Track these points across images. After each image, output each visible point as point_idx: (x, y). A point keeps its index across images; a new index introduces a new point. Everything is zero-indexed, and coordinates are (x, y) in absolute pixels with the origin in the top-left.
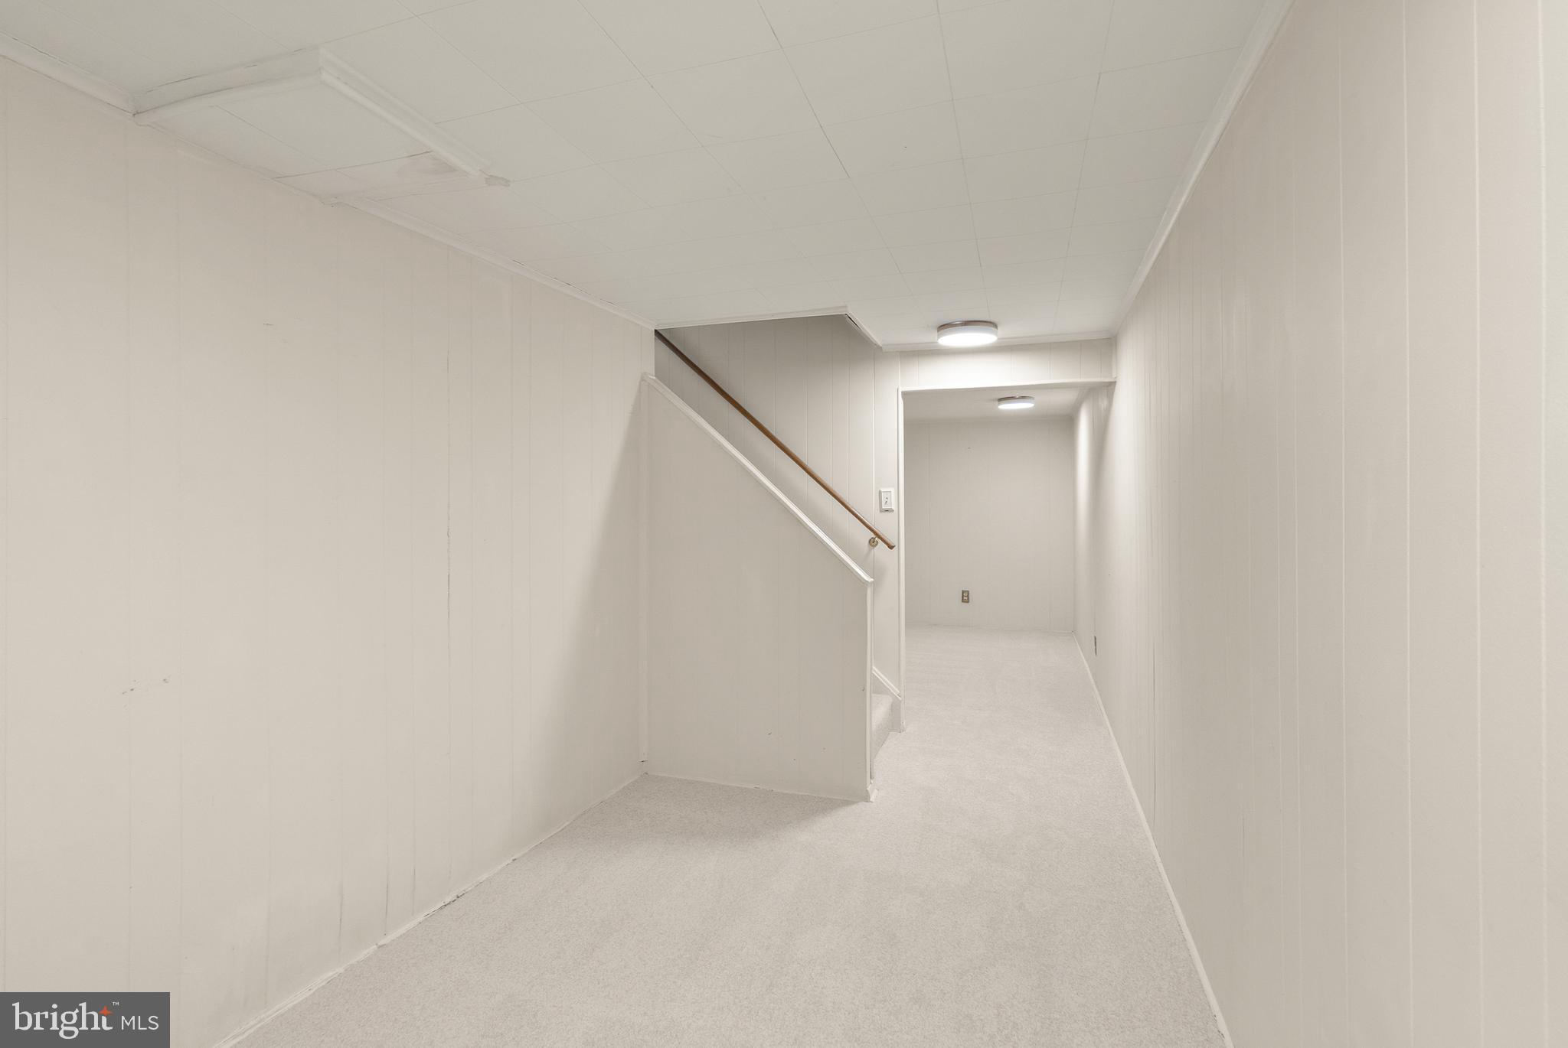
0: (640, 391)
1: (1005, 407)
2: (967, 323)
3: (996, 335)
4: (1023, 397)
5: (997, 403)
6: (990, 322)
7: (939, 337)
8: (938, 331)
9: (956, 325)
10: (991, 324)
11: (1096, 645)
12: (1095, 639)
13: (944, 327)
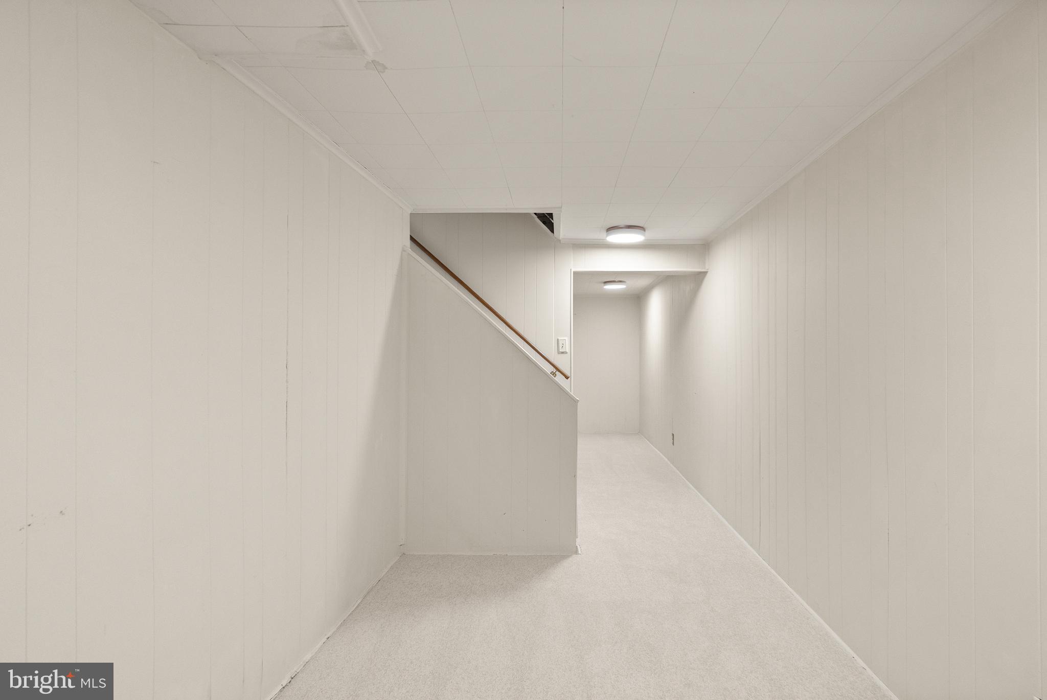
0: (402, 259)
1: (609, 287)
2: (629, 227)
3: (644, 236)
4: (621, 281)
5: (603, 284)
6: (642, 228)
7: (607, 236)
8: (607, 232)
9: (622, 228)
10: (641, 228)
11: (673, 439)
12: (673, 435)
13: (611, 229)
